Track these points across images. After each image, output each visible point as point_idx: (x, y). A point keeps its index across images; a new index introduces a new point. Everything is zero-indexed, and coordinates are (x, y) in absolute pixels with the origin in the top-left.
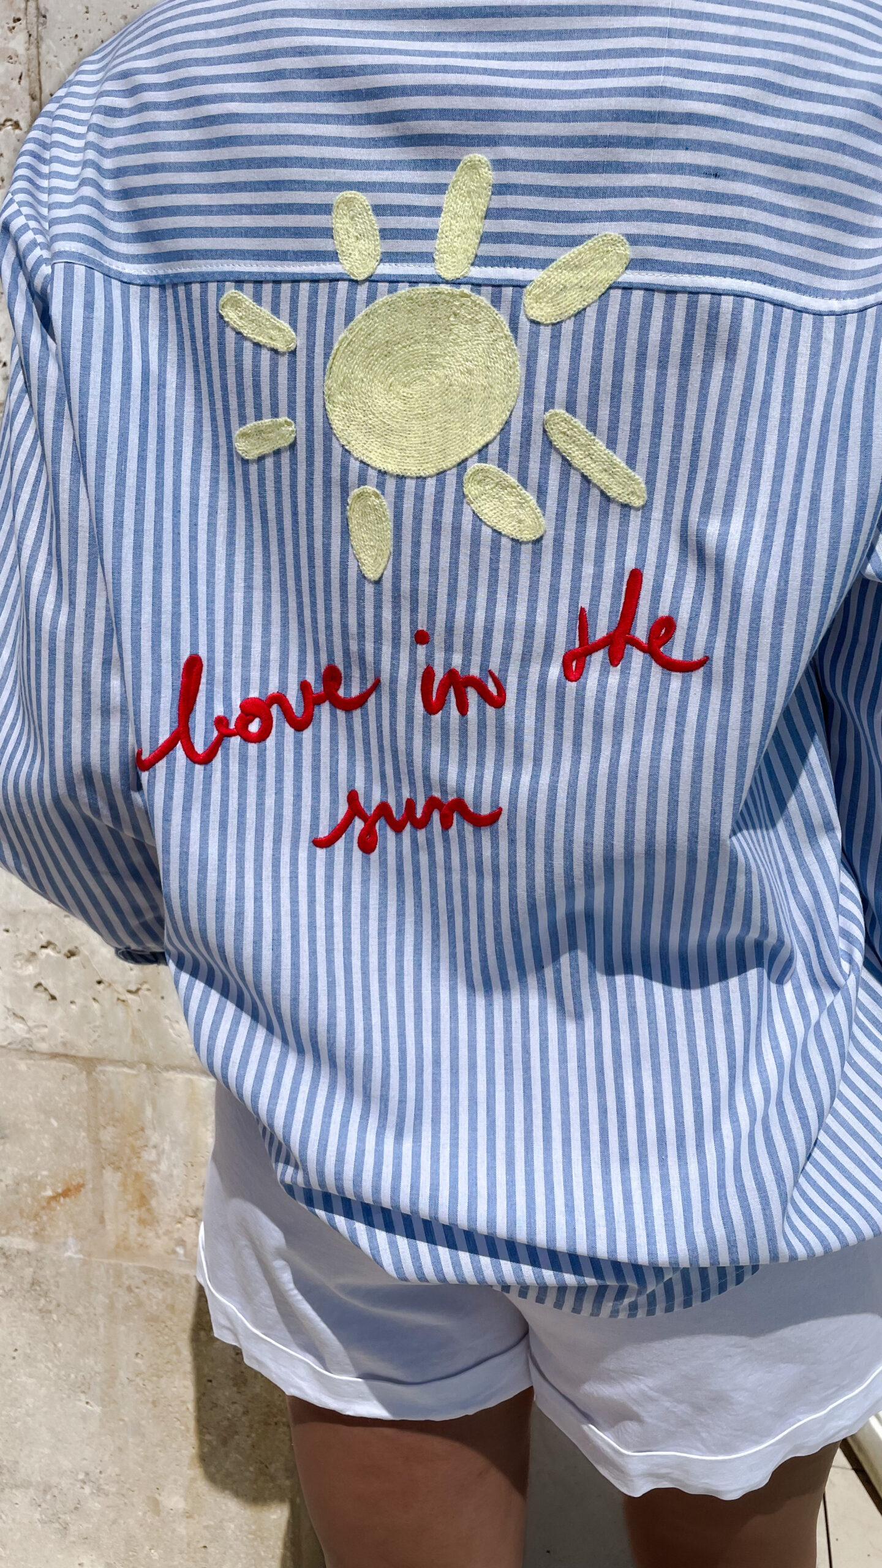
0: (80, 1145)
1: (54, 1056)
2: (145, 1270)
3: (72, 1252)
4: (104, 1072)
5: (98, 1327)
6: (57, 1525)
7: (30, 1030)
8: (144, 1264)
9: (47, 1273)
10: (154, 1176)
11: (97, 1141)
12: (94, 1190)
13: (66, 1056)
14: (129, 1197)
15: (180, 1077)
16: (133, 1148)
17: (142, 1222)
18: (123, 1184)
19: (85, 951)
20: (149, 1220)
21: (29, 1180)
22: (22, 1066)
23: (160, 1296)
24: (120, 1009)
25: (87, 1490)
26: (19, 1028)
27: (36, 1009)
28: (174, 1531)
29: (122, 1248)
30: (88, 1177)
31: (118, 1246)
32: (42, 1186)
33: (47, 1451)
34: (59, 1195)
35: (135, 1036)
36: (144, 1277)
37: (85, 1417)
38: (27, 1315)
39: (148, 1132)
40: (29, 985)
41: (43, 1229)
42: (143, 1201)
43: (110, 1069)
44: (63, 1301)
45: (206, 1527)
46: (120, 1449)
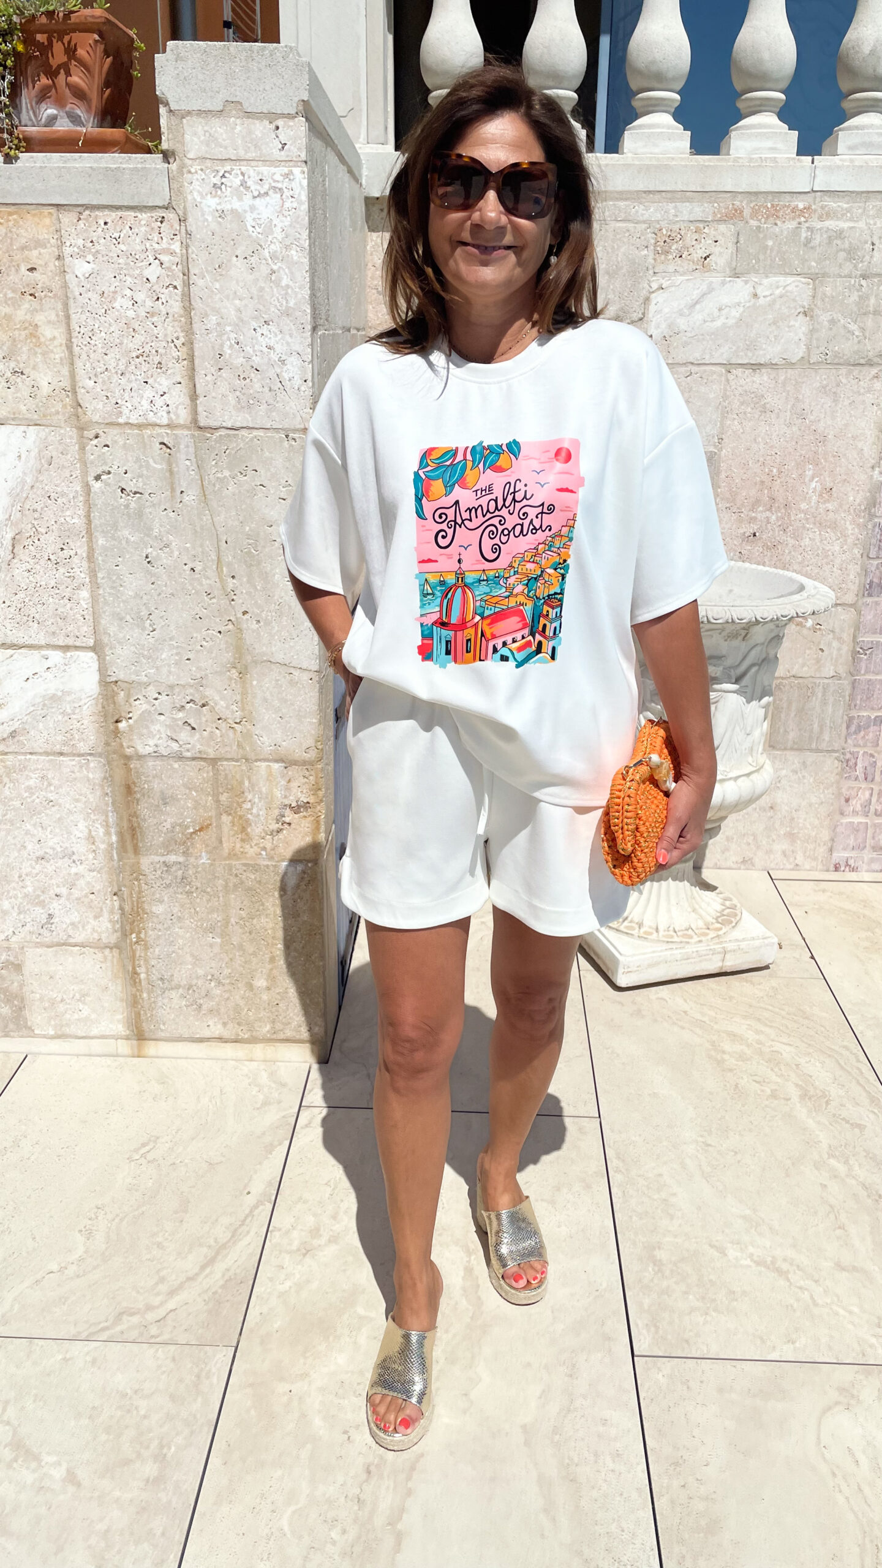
0: (209, 804)
1: (194, 759)
2: (245, 865)
3: (204, 860)
4: (222, 765)
5: (219, 897)
6: (195, 1006)
7: (181, 746)
8: (244, 861)
9: (190, 872)
10: (249, 816)
11: (218, 801)
12: (216, 827)
13: (201, 758)
14: (236, 829)
15: (264, 764)
16: (238, 802)
17: (243, 840)
18: (233, 822)
19: (212, 704)
20: (247, 839)
21: (180, 825)
22: (176, 766)
23: (253, 877)
24: (231, 733)
25: (213, 984)
26: (175, 746)
27: (184, 735)
28: (260, 998)
29: (232, 855)
30: (214, 820)
31: (229, 854)
32: (187, 827)
33: (190, 967)
34: (197, 831)
35: (239, 745)
36: (245, 868)
37: (211, 946)
38: (179, 896)
39: (246, 794)
40: (180, 723)
41: (188, 850)
42: (243, 830)
43: (225, 763)
44: (199, 885)
45: (278, 993)
46: (231, 959)
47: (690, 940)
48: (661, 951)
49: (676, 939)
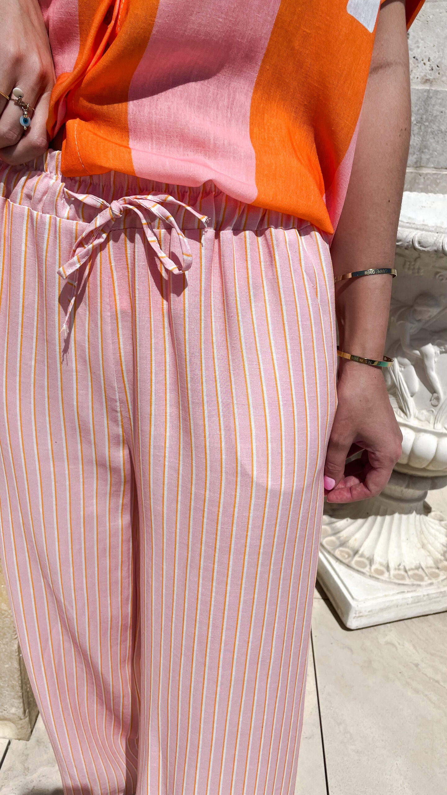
47: (422, 583)
48: (393, 595)
49: (407, 581)
